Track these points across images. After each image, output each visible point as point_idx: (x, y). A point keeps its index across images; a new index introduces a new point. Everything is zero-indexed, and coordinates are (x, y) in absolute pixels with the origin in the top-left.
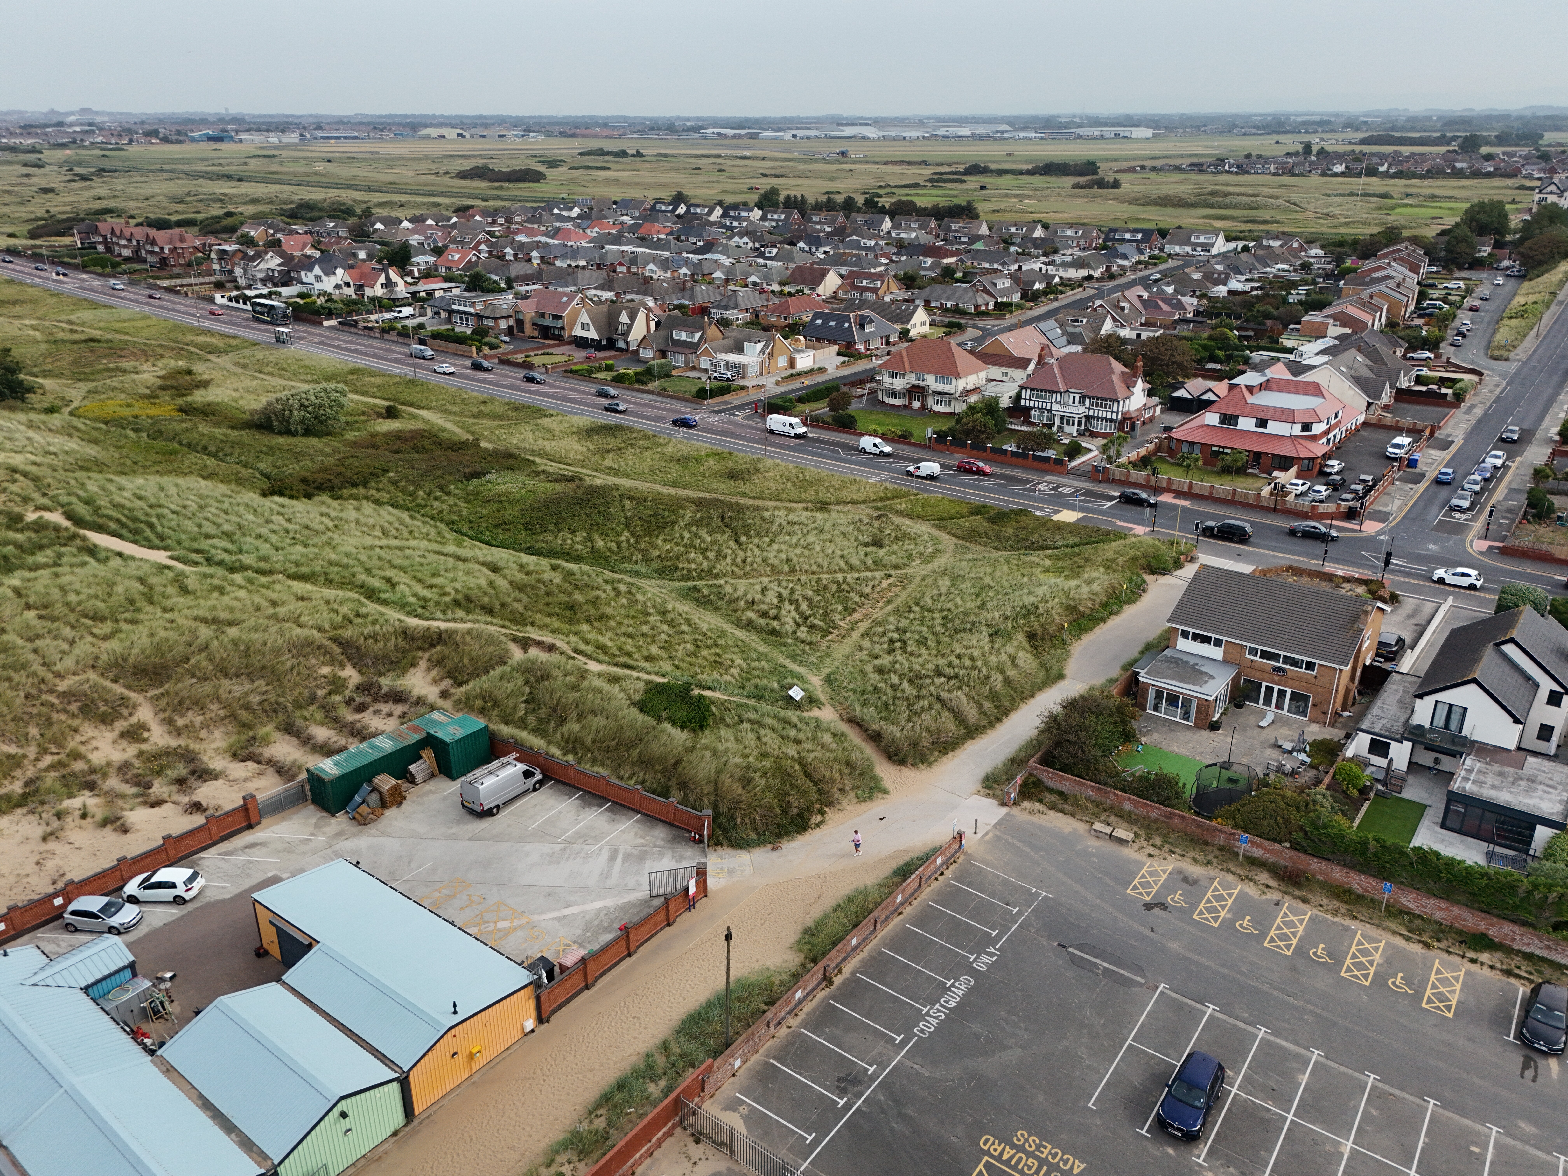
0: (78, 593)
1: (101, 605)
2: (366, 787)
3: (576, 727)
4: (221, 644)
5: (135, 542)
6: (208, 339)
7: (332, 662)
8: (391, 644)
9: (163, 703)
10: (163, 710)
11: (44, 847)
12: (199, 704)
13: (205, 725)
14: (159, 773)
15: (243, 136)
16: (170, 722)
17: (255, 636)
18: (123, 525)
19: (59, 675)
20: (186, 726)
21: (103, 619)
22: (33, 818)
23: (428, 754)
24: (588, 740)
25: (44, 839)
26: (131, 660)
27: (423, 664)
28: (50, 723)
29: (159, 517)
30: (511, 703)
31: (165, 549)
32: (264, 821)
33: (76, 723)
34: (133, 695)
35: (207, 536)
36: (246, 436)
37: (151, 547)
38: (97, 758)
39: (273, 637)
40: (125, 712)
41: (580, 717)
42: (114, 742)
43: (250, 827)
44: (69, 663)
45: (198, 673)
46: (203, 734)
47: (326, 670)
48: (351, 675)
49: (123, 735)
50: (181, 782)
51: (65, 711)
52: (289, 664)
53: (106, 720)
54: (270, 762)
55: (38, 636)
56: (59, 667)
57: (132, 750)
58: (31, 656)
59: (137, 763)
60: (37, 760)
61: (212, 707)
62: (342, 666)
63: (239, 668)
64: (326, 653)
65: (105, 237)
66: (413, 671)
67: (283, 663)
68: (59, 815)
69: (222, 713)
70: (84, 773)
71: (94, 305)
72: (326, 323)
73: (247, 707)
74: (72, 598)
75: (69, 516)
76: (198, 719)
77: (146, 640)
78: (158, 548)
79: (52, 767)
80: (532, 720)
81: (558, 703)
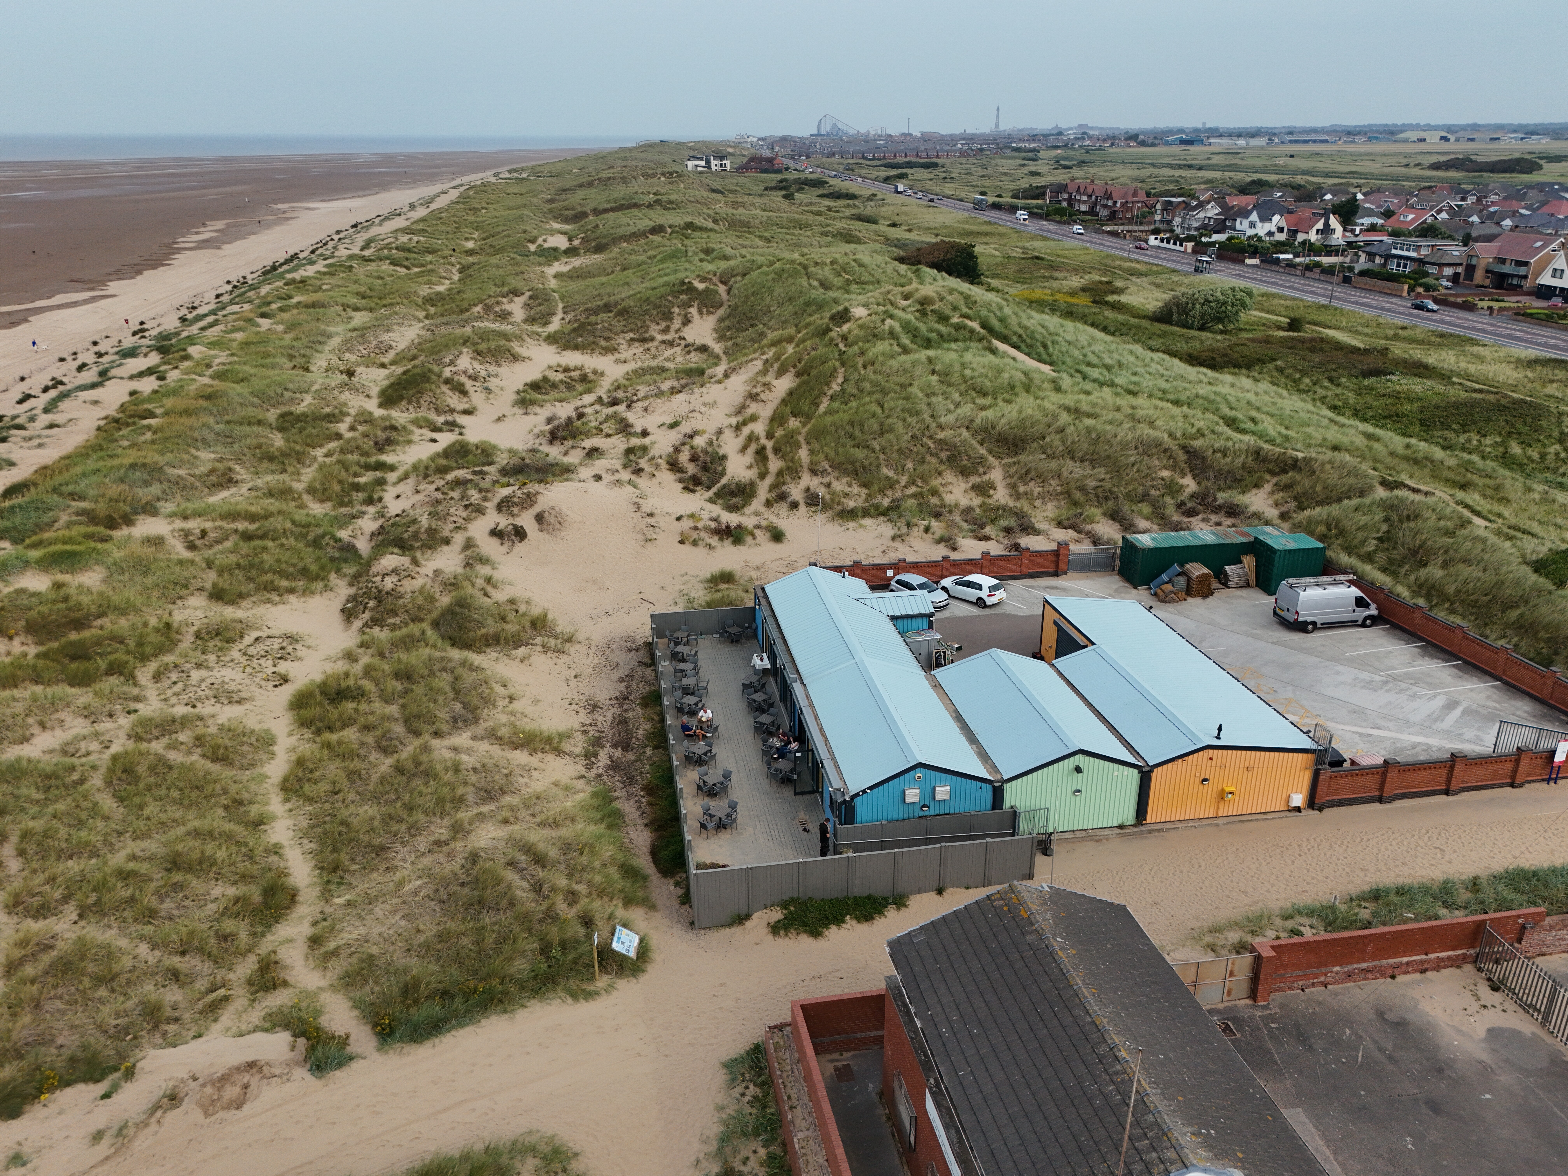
0: (973, 369)
1: (988, 383)
2: (1176, 568)
3: (1439, 573)
4: (1076, 429)
5: (1028, 354)
6: (1134, 265)
7: (1173, 468)
8: (1239, 462)
9: (1012, 470)
10: (1011, 476)
11: (891, 544)
12: (1042, 478)
13: (1041, 496)
14: (993, 521)
15: (1212, 140)
16: (1013, 486)
17: (1109, 427)
18: (1023, 341)
19: (941, 427)
20: (1026, 493)
21: (985, 395)
22: (889, 525)
23: (1249, 561)
24: (1451, 589)
25: (893, 539)
26: (998, 428)
27: (1268, 487)
28: (923, 461)
29: (1053, 343)
30: (1360, 535)
31: (1051, 364)
32: (1070, 574)
33: (942, 467)
34: (991, 458)
35: (1089, 364)
36: (1145, 323)
37: (1039, 361)
38: (949, 499)
39: (1125, 433)
40: (981, 470)
41: (1445, 565)
42: (966, 491)
43: (1056, 574)
44: (951, 418)
45: (1049, 451)
46: (1038, 503)
47: (1166, 474)
48: (1189, 484)
49: (973, 488)
50: (1008, 531)
51: (936, 456)
52: (1132, 459)
53: (964, 473)
54: (1089, 534)
55: (934, 394)
56: (942, 420)
57: (977, 501)
58: (925, 408)
59: (978, 511)
60: (906, 487)
61: (1052, 482)
62: (1183, 475)
63: (1086, 453)
64: (1171, 457)
65: (1070, 194)
66: (1255, 491)
67: (1128, 456)
68: (908, 525)
69: (1059, 489)
70: (936, 506)
71: (1045, 239)
72: (1248, 261)
73: (1082, 489)
74: (968, 372)
75: (984, 326)
76: (1037, 490)
77: (1015, 414)
78: (1045, 363)
79: (914, 496)
80: (1381, 557)
81: (1421, 546)
